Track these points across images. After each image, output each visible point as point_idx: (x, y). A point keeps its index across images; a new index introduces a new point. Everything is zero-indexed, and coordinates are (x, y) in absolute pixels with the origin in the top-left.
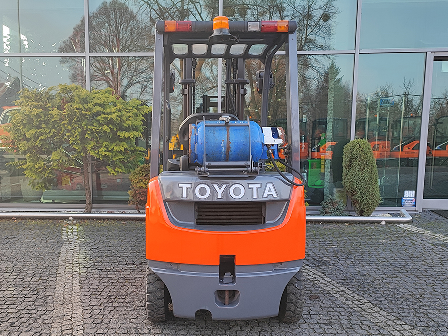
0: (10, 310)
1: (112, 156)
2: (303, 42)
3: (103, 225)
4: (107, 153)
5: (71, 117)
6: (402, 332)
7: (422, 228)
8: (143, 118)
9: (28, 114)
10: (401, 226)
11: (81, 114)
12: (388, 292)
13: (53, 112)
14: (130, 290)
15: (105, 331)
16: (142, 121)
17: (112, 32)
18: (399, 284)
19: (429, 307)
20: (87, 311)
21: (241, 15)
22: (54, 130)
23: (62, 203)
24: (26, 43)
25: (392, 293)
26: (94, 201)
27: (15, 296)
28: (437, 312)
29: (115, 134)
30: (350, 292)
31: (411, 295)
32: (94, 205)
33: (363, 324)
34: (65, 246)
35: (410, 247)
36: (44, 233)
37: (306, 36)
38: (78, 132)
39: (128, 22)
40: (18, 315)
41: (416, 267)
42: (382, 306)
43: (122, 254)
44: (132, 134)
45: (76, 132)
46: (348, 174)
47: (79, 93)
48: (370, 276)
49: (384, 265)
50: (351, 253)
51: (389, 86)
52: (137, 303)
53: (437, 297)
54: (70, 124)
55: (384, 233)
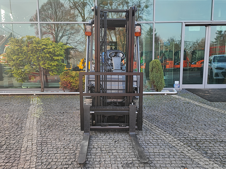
0: (6, 133)
1: (51, 67)
2: (137, 17)
3: (48, 97)
4: (49, 66)
5: (32, 50)
6: (166, 136)
7: (181, 96)
8: (64, 51)
9: (13, 49)
10: (173, 96)
11: (37, 49)
12: (163, 122)
13: (24, 48)
14: (58, 123)
15: (46, 139)
16: (64, 52)
17: (53, 12)
18: (168, 119)
19: (178, 127)
20: (39, 132)
21: (110, 5)
22: (25, 56)
23: (31, 88)
24: (12, 17)
25: (164, 122)
26: (45, 87)
27: (8, 127)
28: (180, 128)
29: (52, 58)
30: (147, 122)
31: (172, 123)
32: (45, 89)
33: (151, 134)
34: (31, 106)
35: (175, 104)
36: (22, 101)
37: (139, 15)
38: (36, 57)
39: (60, 8)
40: (9, 134)
41: (176, 112)
42: (159, 127)
43: (56, 109)
44: (59, 58)
45: (35, 57)
46: (151, 74)
47: (35, 40)
48: (157, 116)
49: (163, 111)
50: (151, 107)
51: (174, 37)
52: (60, 128)
53: (181, 123)
54: (32, 53)
55: (165, 99)
